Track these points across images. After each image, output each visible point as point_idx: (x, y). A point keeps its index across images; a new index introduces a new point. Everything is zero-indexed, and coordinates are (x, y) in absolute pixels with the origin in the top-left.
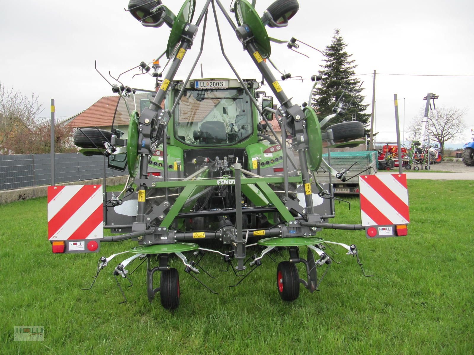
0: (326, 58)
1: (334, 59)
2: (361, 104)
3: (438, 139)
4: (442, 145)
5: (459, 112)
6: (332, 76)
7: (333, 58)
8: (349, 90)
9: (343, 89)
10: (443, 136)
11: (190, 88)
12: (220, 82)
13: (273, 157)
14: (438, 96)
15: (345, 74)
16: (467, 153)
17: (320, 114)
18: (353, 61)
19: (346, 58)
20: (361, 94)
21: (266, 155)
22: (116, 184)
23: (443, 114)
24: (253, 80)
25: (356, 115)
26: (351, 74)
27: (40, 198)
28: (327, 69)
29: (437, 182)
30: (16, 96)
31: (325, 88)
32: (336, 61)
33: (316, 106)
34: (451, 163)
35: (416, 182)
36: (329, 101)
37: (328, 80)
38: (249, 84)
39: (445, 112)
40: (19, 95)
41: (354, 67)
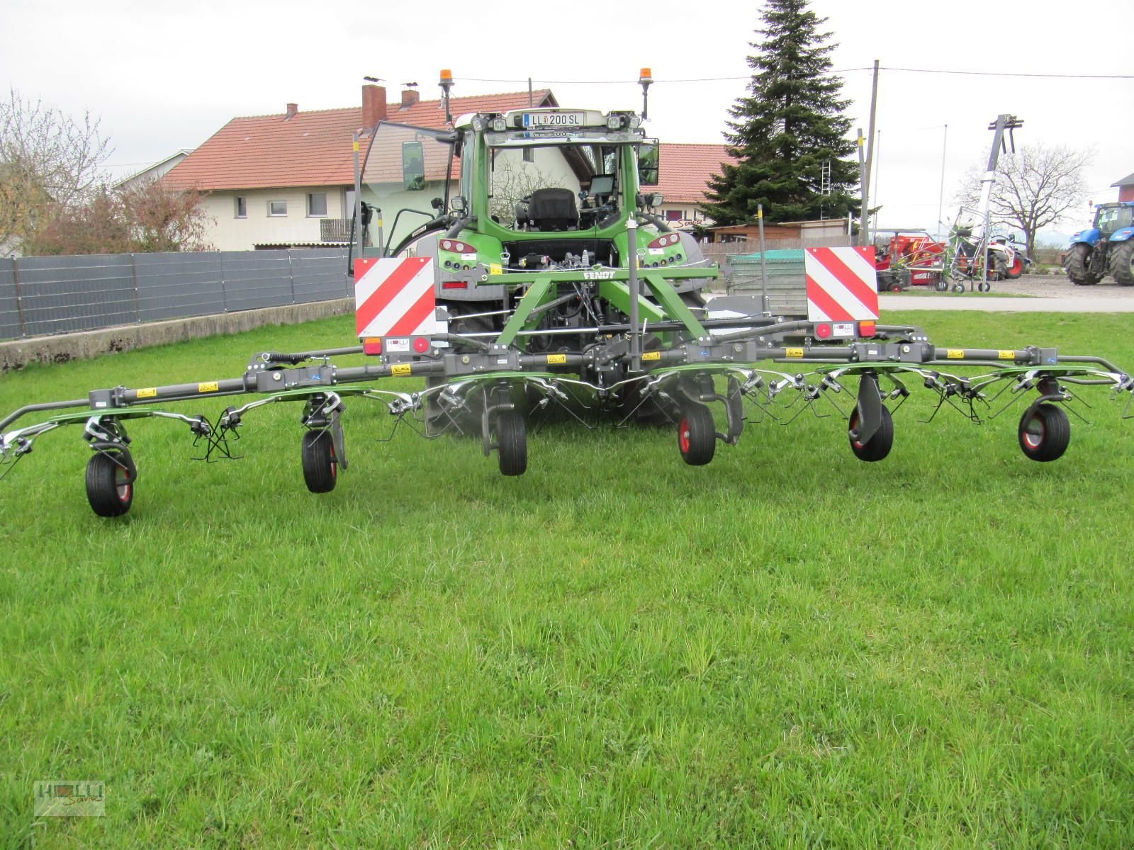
0: (767, 26)
1: (784, 29)
2: (844, 138)
3: (1022, 222)
4: (1030, 236)
5: (1074, 157)
6: (779, 70)
7: (781, 26)
8: (818, 103)
9: (803, 102)
10: (1034, 216)
11: (514, 126)
12: (568, 116)
13: (666, 256)
14: (1023, 121)
15: (808, 66)
16: (1078, 254)
17: (747, 161)
18: (828, 34)
19: (814, 26)
20: (847, 113)
21: (651, 251)
22: (300, 321)
23: (1037, 162)
24: (629, 112)
25: (832, 165)
26: (823, 66)
27: (151, 347)
28: (766, 53)
29: (997, 316)
30: (48, 120)
31: (763, 99)
32: (788, 33)
33: (740, 141)
34: (1044, 278)
35: (950, 317)
36: (769, 130)
37: (768, 81)
38: (622, 120)
39: (1042, 157)
40: (56, 115)
41: (831, 48)
